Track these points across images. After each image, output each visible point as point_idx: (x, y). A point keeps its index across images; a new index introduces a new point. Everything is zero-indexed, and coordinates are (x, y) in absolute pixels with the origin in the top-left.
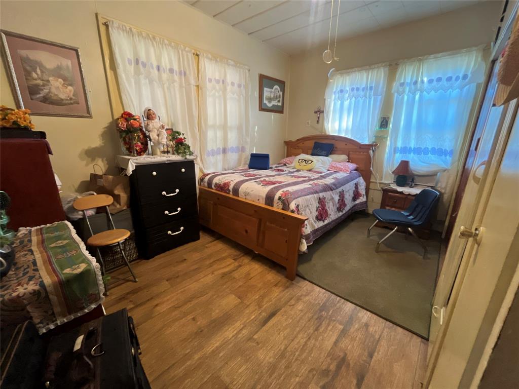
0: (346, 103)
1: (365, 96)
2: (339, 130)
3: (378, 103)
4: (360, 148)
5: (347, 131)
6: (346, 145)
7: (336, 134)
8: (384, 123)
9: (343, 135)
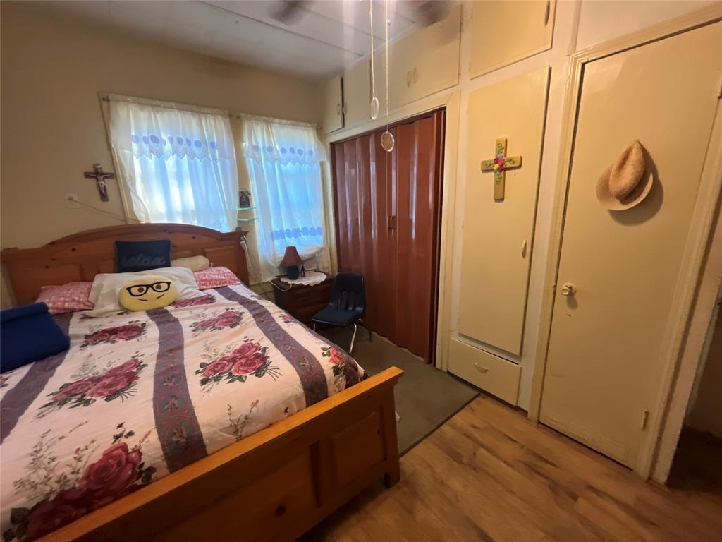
0: (170, 163)
1: (206, 155)
2: (170, 213)
3: (229, 171)
4: (222, 240)
5: (185, 213)
6: (194, 238)
7: (165, 221)
8: (245, 200)
9: (179, 221)
